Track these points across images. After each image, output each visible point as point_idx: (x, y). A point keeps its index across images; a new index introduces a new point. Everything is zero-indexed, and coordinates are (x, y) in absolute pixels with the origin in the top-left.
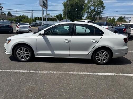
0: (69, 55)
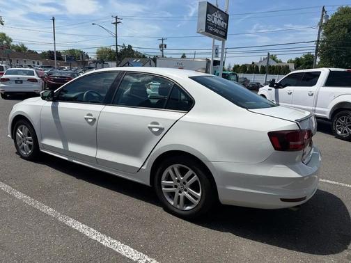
0: (96, 160)
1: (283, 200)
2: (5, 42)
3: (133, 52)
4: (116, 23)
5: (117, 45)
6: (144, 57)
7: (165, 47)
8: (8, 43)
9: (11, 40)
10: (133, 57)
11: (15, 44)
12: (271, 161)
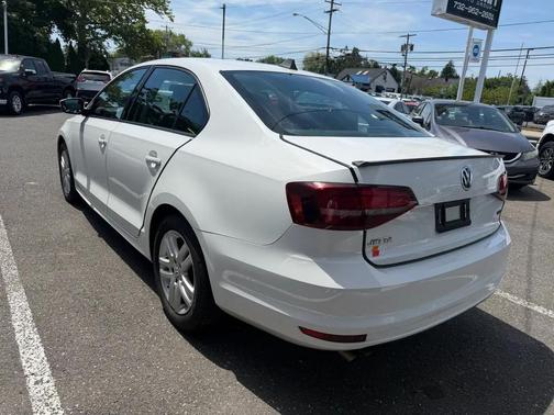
0: (107, 210)
1: (304, 331)
2: (183, 47)
3: (360, 59)
4: (332, 11)
5: (328, 48)
6: (376, 66)
7: (412, 49)
8: (187, 48)
9: (191, 44)
10: (359, 67)
11: (196, 50)
12: (285, 244)
